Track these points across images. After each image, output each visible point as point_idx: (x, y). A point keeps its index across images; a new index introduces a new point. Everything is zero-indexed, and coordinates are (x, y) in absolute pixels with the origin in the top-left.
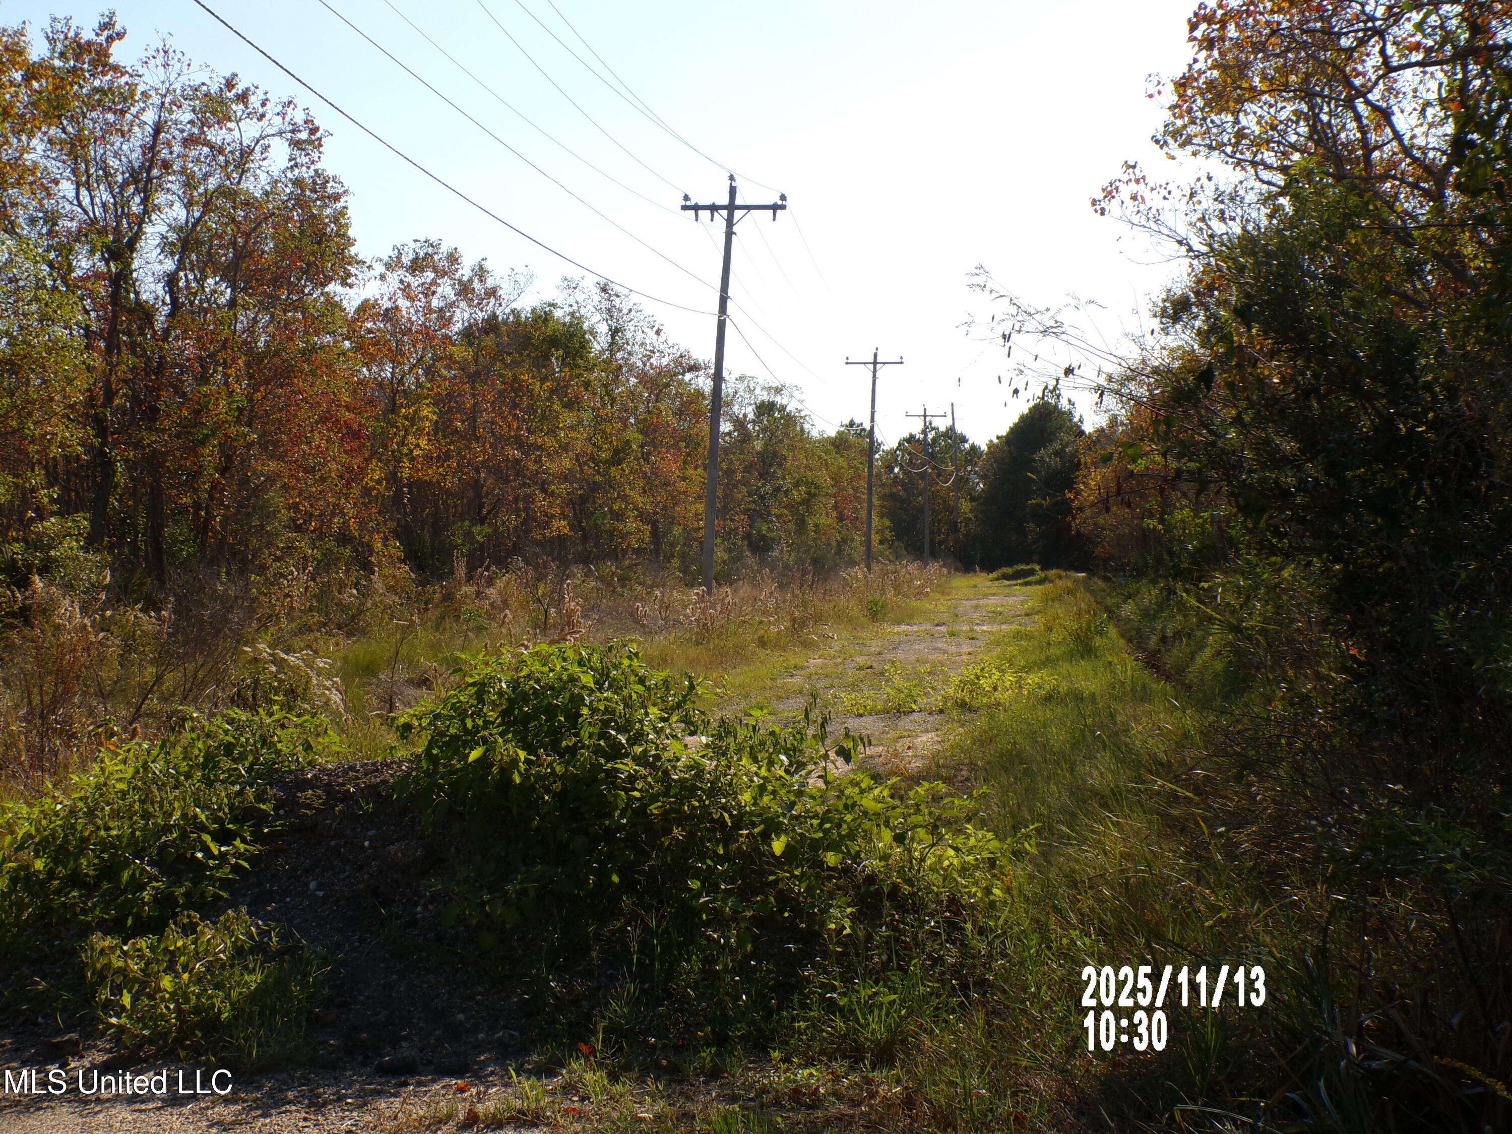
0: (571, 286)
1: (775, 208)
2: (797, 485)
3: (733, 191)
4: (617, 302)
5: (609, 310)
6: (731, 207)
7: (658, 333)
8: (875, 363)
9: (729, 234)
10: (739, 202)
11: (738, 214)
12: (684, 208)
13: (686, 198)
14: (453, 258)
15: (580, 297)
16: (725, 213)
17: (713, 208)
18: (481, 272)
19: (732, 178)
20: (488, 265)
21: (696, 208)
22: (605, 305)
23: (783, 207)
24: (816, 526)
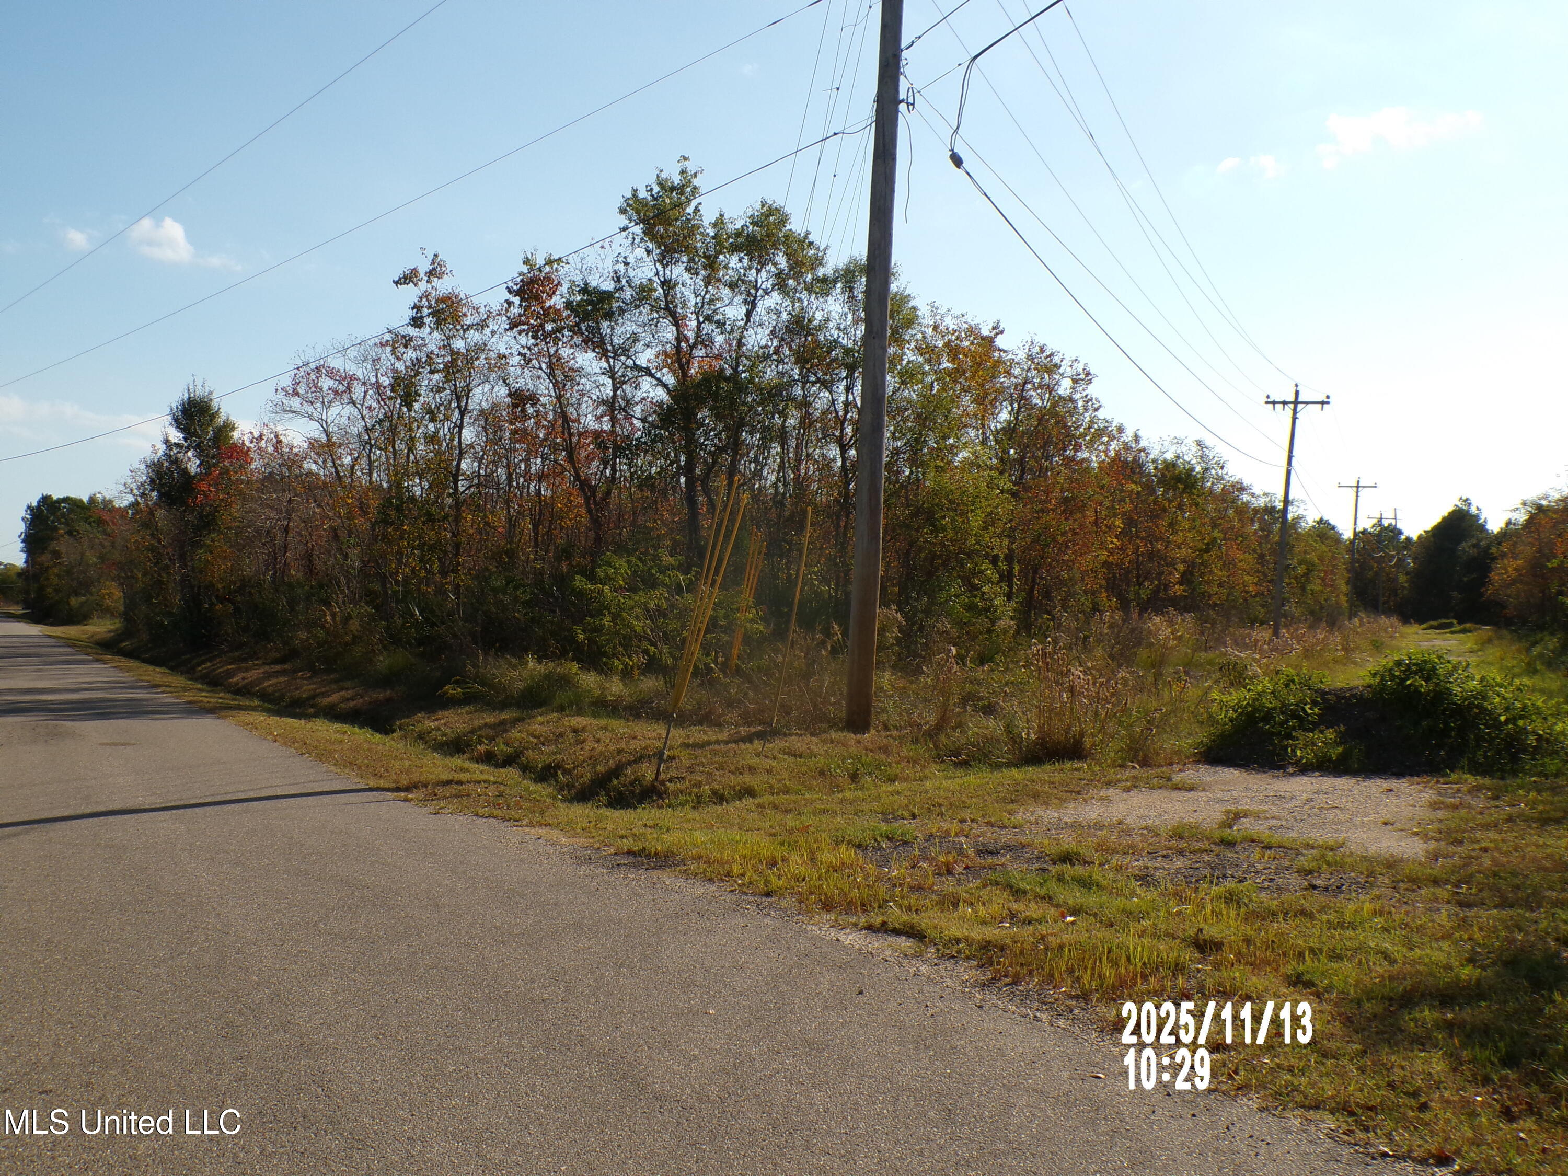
0: (1178, 442)
1: (1323, 403)
2: (1300, 563)
3: (1297, 393)
4: (1207, 452)
5: (1202, 457)
6: (1296, 403)
7: (1222, 468)
8: (1358, 487)
9: (1294, 419)
10: (1300, 399)
11: (1300, 406)
12: (1267, 403)
13: (1268, 397)
14: (1120, 430)
15: (1184, 449)
16: (1292, 406)
17: (1284, 403)
18: (1137, 438)
19: (1297, 386)
20: (1140, 433)
21: (1274, 403)
22: (1199, 453)
23: (1328, 403)
24: (1312, 590)
